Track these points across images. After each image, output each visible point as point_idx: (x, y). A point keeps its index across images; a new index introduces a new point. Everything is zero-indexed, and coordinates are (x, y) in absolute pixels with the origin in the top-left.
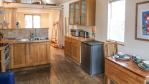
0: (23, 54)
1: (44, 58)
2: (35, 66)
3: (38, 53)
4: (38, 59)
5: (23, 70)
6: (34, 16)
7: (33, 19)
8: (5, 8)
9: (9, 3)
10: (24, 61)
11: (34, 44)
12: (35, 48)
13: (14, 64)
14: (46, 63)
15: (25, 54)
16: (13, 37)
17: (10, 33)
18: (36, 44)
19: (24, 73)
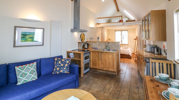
0: (97, 59)
1: (111, 66)
2: (105, 70)
3: (107, 61)
4: (107, 66)
5: (97, 71)
6: (123, 32)
7: (121, 34)
8: (97, 28)
9: (100, 24)
10: (98, 64)
11: (104, 53)
12: (105, 56)
13: (92, 65)
14: (113, 71)
15: (99, 60)
16: (95, 47)
17: (94, 44)
18: (106, 54)
19: (98, 73)
